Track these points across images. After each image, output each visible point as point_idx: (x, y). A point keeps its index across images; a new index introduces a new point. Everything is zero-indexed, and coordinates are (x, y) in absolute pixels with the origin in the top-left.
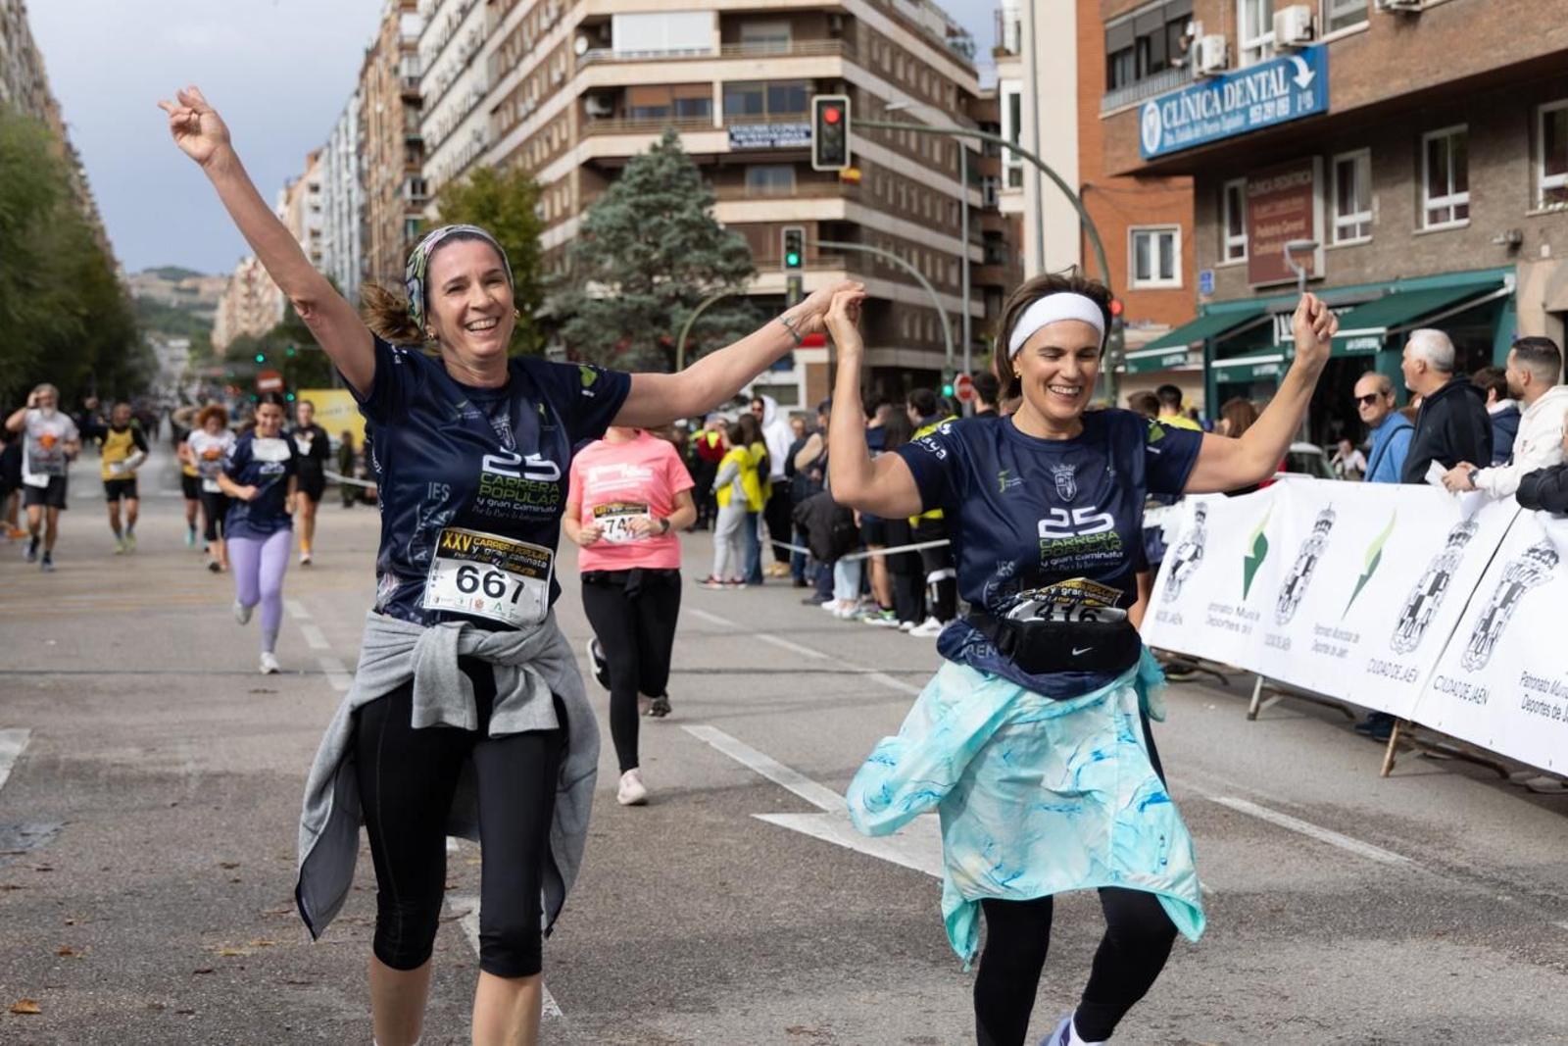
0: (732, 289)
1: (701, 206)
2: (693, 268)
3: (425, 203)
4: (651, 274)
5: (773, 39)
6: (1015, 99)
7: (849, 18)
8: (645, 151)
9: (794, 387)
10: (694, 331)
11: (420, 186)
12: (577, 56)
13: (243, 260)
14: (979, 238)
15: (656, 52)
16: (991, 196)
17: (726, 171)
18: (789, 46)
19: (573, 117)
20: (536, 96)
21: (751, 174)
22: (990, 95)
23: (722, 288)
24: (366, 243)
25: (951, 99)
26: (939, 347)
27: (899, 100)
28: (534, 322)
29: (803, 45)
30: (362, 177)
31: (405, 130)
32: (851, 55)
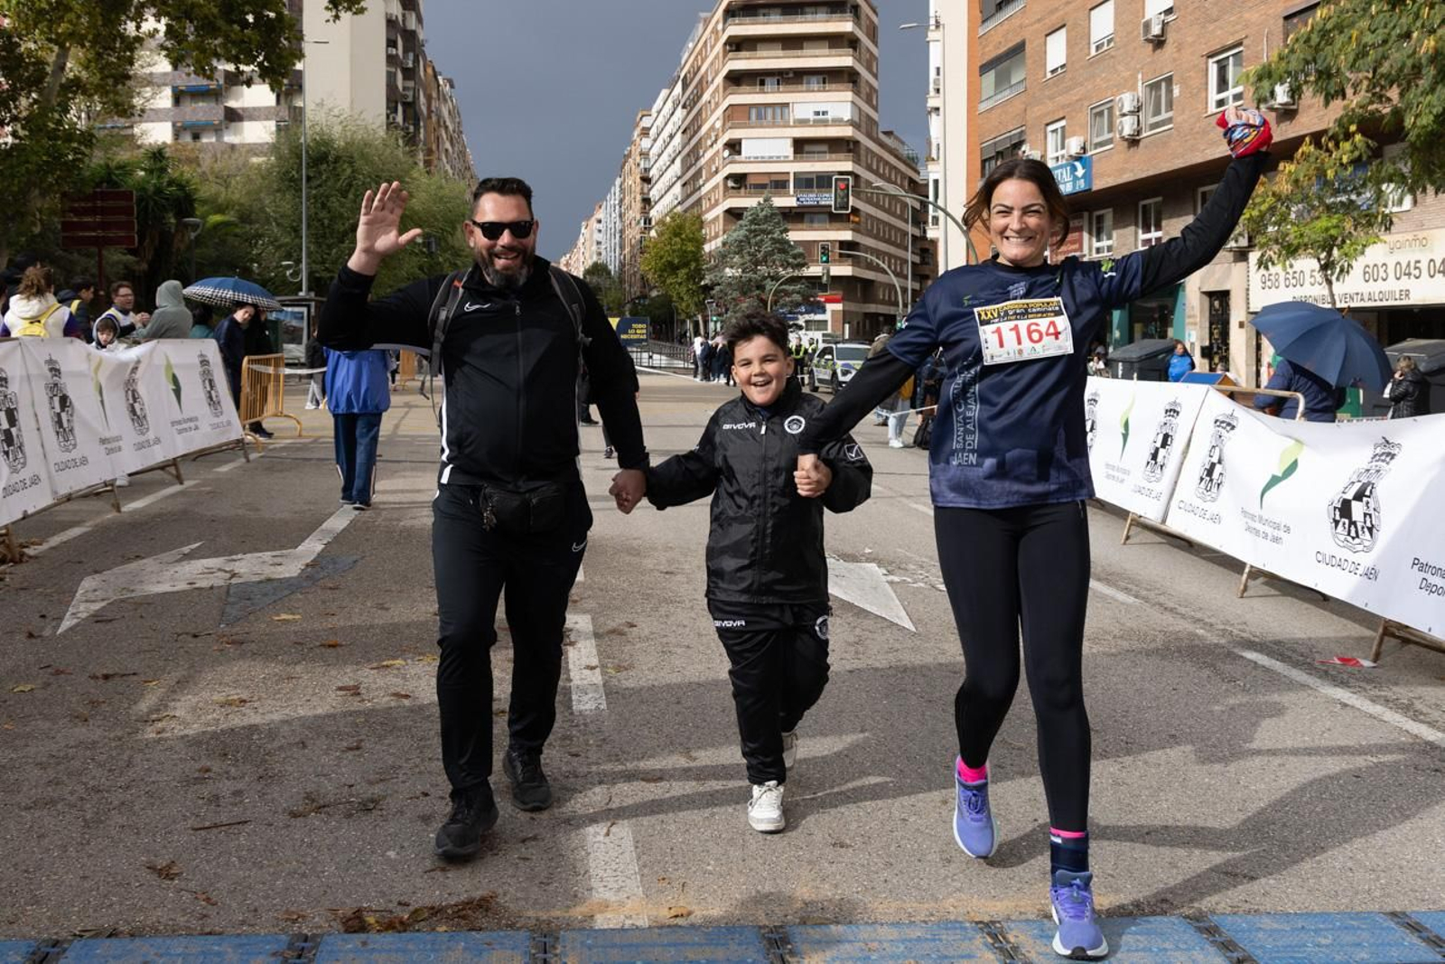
0: (796, 273)
1: (782, 232)
2: (777, 263)
3: (650, 229)
4: (756, 266)
5: (818, 152)
6: (936, 182)
7: (857, 143)
8: (755, 205)
9: (826, 321)
10: (777, 292)
11: (648, 221)
12: (724, 159)
13: (565, 254)
14: (919, 252)
15: (762, 157)
16: (925, 232)
17: (795, 216)
18: (828, 156)
19: (721, 188)
20: (704, 178)
21: (807, 217)
22: (925, 182)
23: (790, 273)
24: (622, 247)
25: (906, 184)
26: (896, 304)
27: (879, 183)
28: (702, 287)
29: (834, 156)
30: (621, 216)
31: (642, 193)
32: (857, 161)
